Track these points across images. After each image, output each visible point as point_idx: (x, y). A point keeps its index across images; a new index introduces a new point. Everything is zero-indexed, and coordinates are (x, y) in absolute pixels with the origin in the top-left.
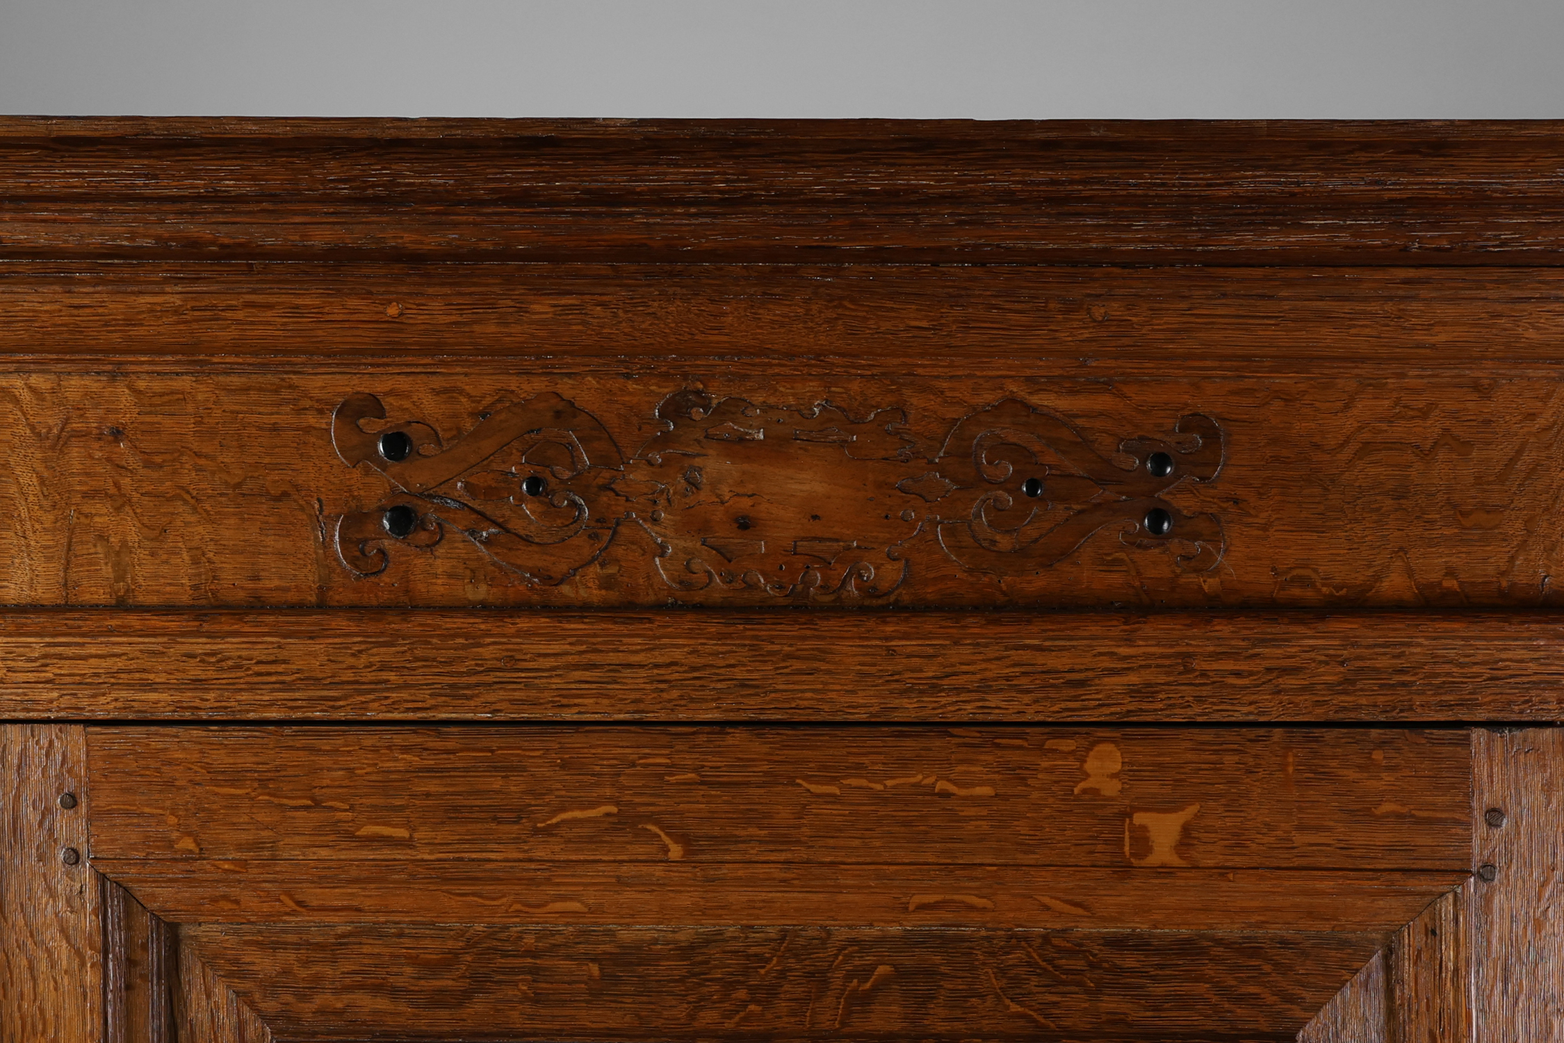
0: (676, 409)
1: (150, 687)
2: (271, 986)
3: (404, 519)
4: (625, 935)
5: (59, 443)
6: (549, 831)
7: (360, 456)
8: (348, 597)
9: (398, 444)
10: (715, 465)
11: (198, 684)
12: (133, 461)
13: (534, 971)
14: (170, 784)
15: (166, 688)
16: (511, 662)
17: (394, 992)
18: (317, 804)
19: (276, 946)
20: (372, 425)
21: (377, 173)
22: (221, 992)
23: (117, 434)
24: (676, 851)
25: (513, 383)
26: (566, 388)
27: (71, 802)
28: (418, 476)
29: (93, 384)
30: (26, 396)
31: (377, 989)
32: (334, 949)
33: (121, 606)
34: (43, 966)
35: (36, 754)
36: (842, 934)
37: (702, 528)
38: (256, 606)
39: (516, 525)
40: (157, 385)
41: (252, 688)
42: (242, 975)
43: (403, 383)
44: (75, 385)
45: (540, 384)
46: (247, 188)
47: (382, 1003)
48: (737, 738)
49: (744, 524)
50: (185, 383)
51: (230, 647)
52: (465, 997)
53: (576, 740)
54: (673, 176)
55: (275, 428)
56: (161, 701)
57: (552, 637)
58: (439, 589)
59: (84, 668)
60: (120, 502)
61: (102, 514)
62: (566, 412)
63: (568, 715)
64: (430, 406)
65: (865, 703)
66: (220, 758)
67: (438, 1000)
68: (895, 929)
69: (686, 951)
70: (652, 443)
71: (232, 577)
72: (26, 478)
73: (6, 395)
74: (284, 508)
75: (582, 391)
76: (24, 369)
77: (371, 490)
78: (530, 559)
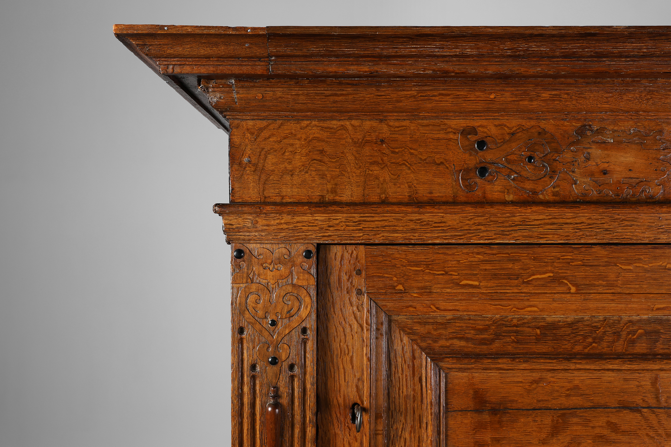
0: (581, 131)
1: (396, 231)
2: (423, 338)
3: (483, 171)
4: (549, 319)
5: (362, 144)
6: (528, 283)
7: (469, 149)
8: (463, 199)
9: (482, 144)
10: (596, 152)
11: (413, 230)
12: (387, 151)
13: (516, 332)
14: (394, 266)
15: (402, 232)
16: (524, 222)
17: (467, 340)
18: (447, 273)
19: (426, 323)
20: (474, 138)
21: (523, 46)
22: (405, 339)
23: (382, 141)
24: (573, 289)
25: (523, 122)
26: (543, 124)
27: (359, 273)
28: (489, 156)
29: (374, 124)
30: (350, 128)
31: (461, 339)
32: (445, 325)
33: (384, 203)
34: (348, 330)
35: (347, 255)
36: (625, 318)
37: (592, 174)
38: (433, 203)
39: (523, 173)
40: (397, 124)
41: (432, 232)
42: (414, 333)
43: (484, 123)
44: (368, 124)
45: (533, 123)
46: (475, 52)
47: (463, 343)
48: (596, 249)
49: (605, 172)
50: (406, 123)
51: (426, 217)
52: (492, 341)
53: (539, 250)
55: (438, 139)
56: (398, 237)
57: (542, 213)
58: (497, 196)
59: (373, 225)
60: (383, 165)
61: (376, 170)
62: (542, 133)
63: (542, 241)
64: (493, 131)
65: (647, 236)
66: (412, 257)
67: (483, 342)
68: (645, 317)
69: (570, 325)
70: (573, 144)
71: (423, 192)
72: (350, 157)
73: (343, 128)
74: (441, 168)
75: (548, 125)
76: (350, 118)
77: (472, 161)
78: (529, 185)
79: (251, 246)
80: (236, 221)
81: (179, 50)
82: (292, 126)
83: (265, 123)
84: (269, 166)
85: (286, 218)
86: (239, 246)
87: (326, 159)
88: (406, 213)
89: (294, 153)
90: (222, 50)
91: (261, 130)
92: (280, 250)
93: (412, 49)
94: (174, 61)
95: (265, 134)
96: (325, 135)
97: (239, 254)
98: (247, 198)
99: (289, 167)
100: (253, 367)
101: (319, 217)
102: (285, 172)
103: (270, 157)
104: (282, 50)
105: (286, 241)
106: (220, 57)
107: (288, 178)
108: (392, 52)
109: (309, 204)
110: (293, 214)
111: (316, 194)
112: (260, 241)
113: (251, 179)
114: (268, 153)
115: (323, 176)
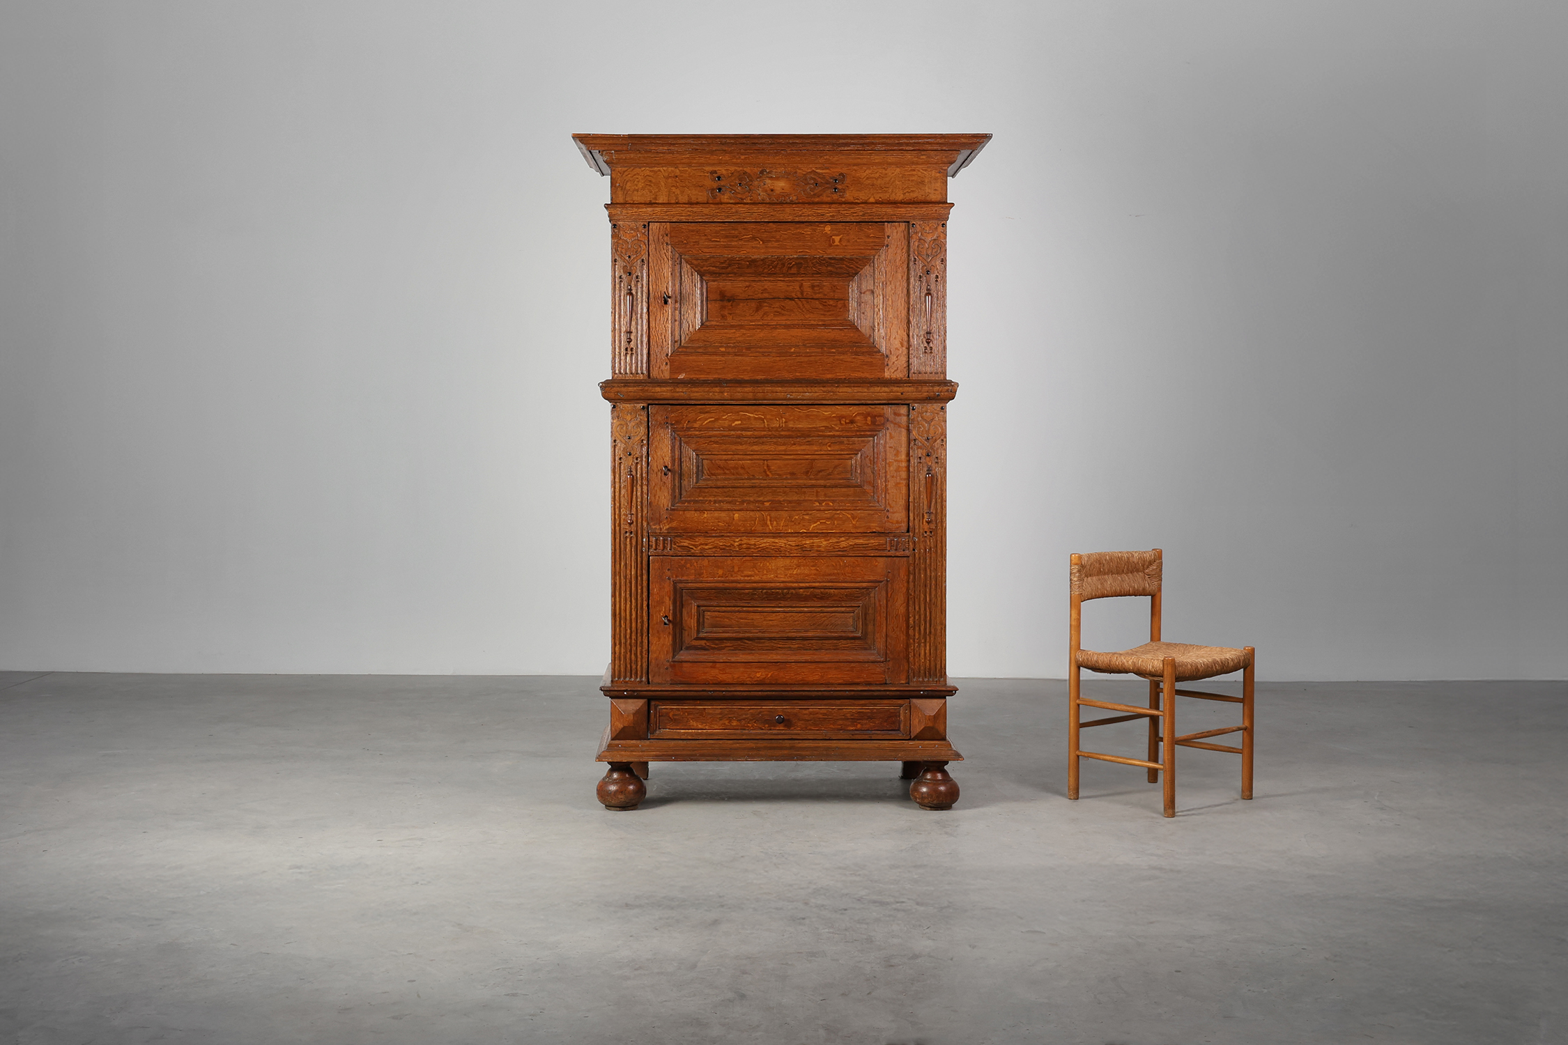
0: (762, 172)
1: (682, 216)
2: (697, 266)
3: (720, 190)
4: (752, 257)
5: (667, 178)
6: (741, 239)
7: (714, 180)
8: (711, 202)
9: (719, 178)
10: (768, 181)
11: (689, 215)
12: (679, 181)
13: (739, 263)
14: (682, 232)
16: (737, 212)
17: (716, 267)
18: (705, 235)
19: (698, 259)
20: (716, 175)
21: (724, 140)
22: (688, 266)
23: (676, 177)
24: (761, 243)
25: (737, 169)
26: (745, 169)
27: (667, 235)
28: (722, 183)
30: (662, 171)
31: (713, 266)
32: (706, 260)
33: (677, 203)
34: (662, 261)
35: (662, 227)
36: (787, 257)
37: (766, 191)
38: (697, 203)
39: (737, 191)
40: (682, 169)
41: (698, 216)
42: (692, 264)
43: (720, 169)
45: (741, 169)
47: (714, 269)
48: (771, 224)
49: (772, 190)
50: (687, 168)
51: (695, 210)
52: (727, 268)
53: (746, 225)
54: (763, 141)
55: (700, 176)
56: (683, 219)
57: (743, 208)
58: (726, 201)
59: (672, 213)
60: (677, 187)
61: (674, 189)
62: (745, 173)
63: (745, 220)
64: (724, 172)
65: (790, 218)
66: (690, 228)
67: (723, 268)
68: (795, 256)
69: (762, 260)
70: (758, 178)
71: (694, 200)
72: (663, 184)
73: (660, 170)
74: (702, 188)
75: (748, 170)
76: (662, 167)
77: (715, 185)
78: (739, 196)
79: (619, 223)
80: (614, 212)
81: (595, 142)
82: (637, 170)
83: (626, 169)
84: (628, 188)
85: (635, 210)
86: (615, 223)
87: (652, 185)
88: (686, 208)
89: (638, 182)
90: (611, 142)
91: (624, 172)
92: (633, 224)
93: (683, 141)
94: (593, 145)
95: (626, 173)
96: (651, 174)
97: (614, 226)
98: (618, 202)
99: (637, 188)
100: (620, 277)
101: (649, 209)
102: (635, 190)
103: (628, 183)
104: (634, 142)
105: (635, 220)
106: (610, 144)
107: (636, 192)
108: (675, 142)
109: (645, 204)
110: (639, 208)
111: (648, 200)
112: (623, 220)
113: (620, 193)
114: (627, 181)
115: (651, 192)
